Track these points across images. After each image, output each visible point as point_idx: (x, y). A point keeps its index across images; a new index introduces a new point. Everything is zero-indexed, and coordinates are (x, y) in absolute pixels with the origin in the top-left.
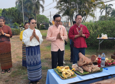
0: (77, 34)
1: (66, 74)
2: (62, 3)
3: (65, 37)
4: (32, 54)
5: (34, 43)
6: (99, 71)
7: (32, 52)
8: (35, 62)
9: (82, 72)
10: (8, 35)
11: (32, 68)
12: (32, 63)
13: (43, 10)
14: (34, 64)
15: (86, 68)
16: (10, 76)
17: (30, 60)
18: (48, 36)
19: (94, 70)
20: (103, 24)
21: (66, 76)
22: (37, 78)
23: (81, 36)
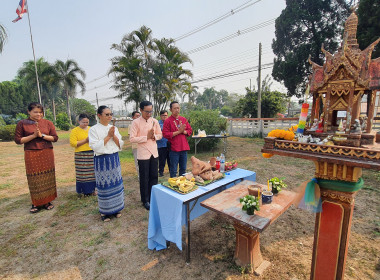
0: (176, 130)
1: (186, 186)
2: (124, 80)
3: (159, 136)
4: (108, 168)
5: (111, 149)
6: (222, 178)
7: (107, 163)
8: (114, 181)
9: (203, 181)
10: (51, 137)
11: (108, 192)
12: (109, 182)
13: (83, 90)
14: (112, 184)
15: (206, 176)
16: (55, 215)
17: (106, 178)
18: (132, 135)
19: (216, 177)
20: (197, 116)
21: (186, 190)
22: (118, 208)
23: (182, 134)
